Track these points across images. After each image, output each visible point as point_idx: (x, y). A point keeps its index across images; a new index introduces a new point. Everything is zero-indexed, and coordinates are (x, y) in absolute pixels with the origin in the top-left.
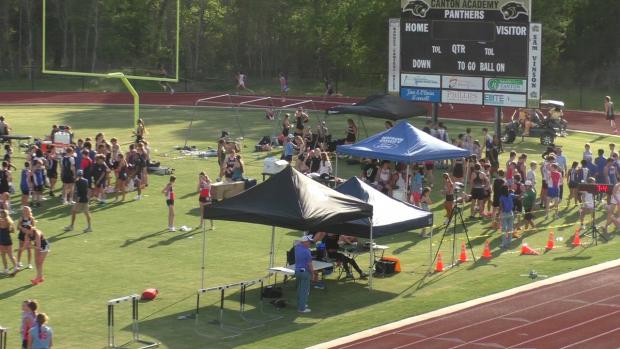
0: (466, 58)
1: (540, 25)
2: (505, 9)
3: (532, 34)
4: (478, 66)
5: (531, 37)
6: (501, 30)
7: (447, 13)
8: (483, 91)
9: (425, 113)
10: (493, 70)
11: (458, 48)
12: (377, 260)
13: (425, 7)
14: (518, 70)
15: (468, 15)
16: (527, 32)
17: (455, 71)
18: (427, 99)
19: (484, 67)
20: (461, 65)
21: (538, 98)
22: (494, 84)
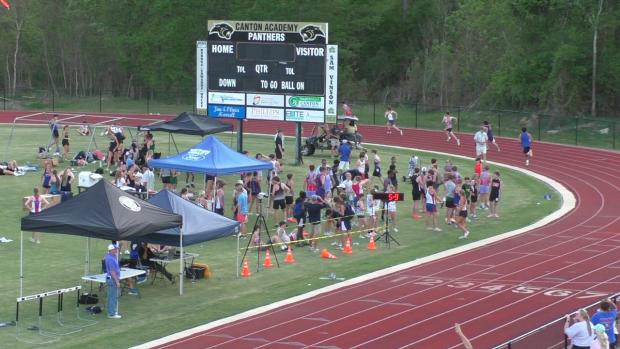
0: (268, 77)
1: (336, 47)
2: (304, 31)
3: (329, 54)
4: (280, 85)
5: (328, 57)
6: (301, 51)
7: (250, 35)
8: (285, 108)
9: (231, 128)
10: (293, 88)
11: (261, 68)
12: (187, 266)
13: (231, 30)
14: (316, 88)
15: (270, 37)
16: (325, 53)
17: (260, 90)
18: (232, 115)
19: (285, 85)
20: (264, 84)
21: (335, 114)
22: (295, 102)
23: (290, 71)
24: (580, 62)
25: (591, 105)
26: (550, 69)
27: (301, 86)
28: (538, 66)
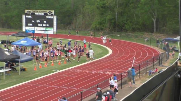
0: (40, 23)
1: (56, 16)
2: (48, 12)
4: (43, 25)
5: (54, 19)
6: (47, 17)
7: (35, 13)
8: (44, 30)
9: (31, 35)
10: (46, 26)
11: (38, 21)
12: (21, 68)
13: (30, 12)
14: (51, 26)
15: (40, 14)
17: (38, 26)
18: (31, 32)
19: (44, 25)
20: (39, 25)
21: (56, 32)
22: (46, 29)
23: (45, 22)
24: (113, 19)
25: (115, 29)
26: (106, 21)
28: (103, 21)
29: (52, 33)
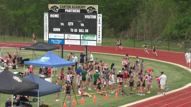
0: (73, 27)
1: (101, 15)
2: (88, 9)
4: (78, 31)
5: (98, 19)
6: (87, 17)
7: (66, 10)
8: (80, 40)
9: (58, 48)
10: (84, 32)
11: (71, 24)
12: (41, 105)
13: (58, 8)
14: (93, 32)
15: (74, 11)
16: (97, 17)
17: (70, 33)
18: (59, 43)
19: (81, 31)
20: (72, 30)
21: (101, 42)
22: (84, 37)
23: (82, 25)
26: (190, 24)
27: (87, 31)
28: (184, 22)
29: (94, 44)
